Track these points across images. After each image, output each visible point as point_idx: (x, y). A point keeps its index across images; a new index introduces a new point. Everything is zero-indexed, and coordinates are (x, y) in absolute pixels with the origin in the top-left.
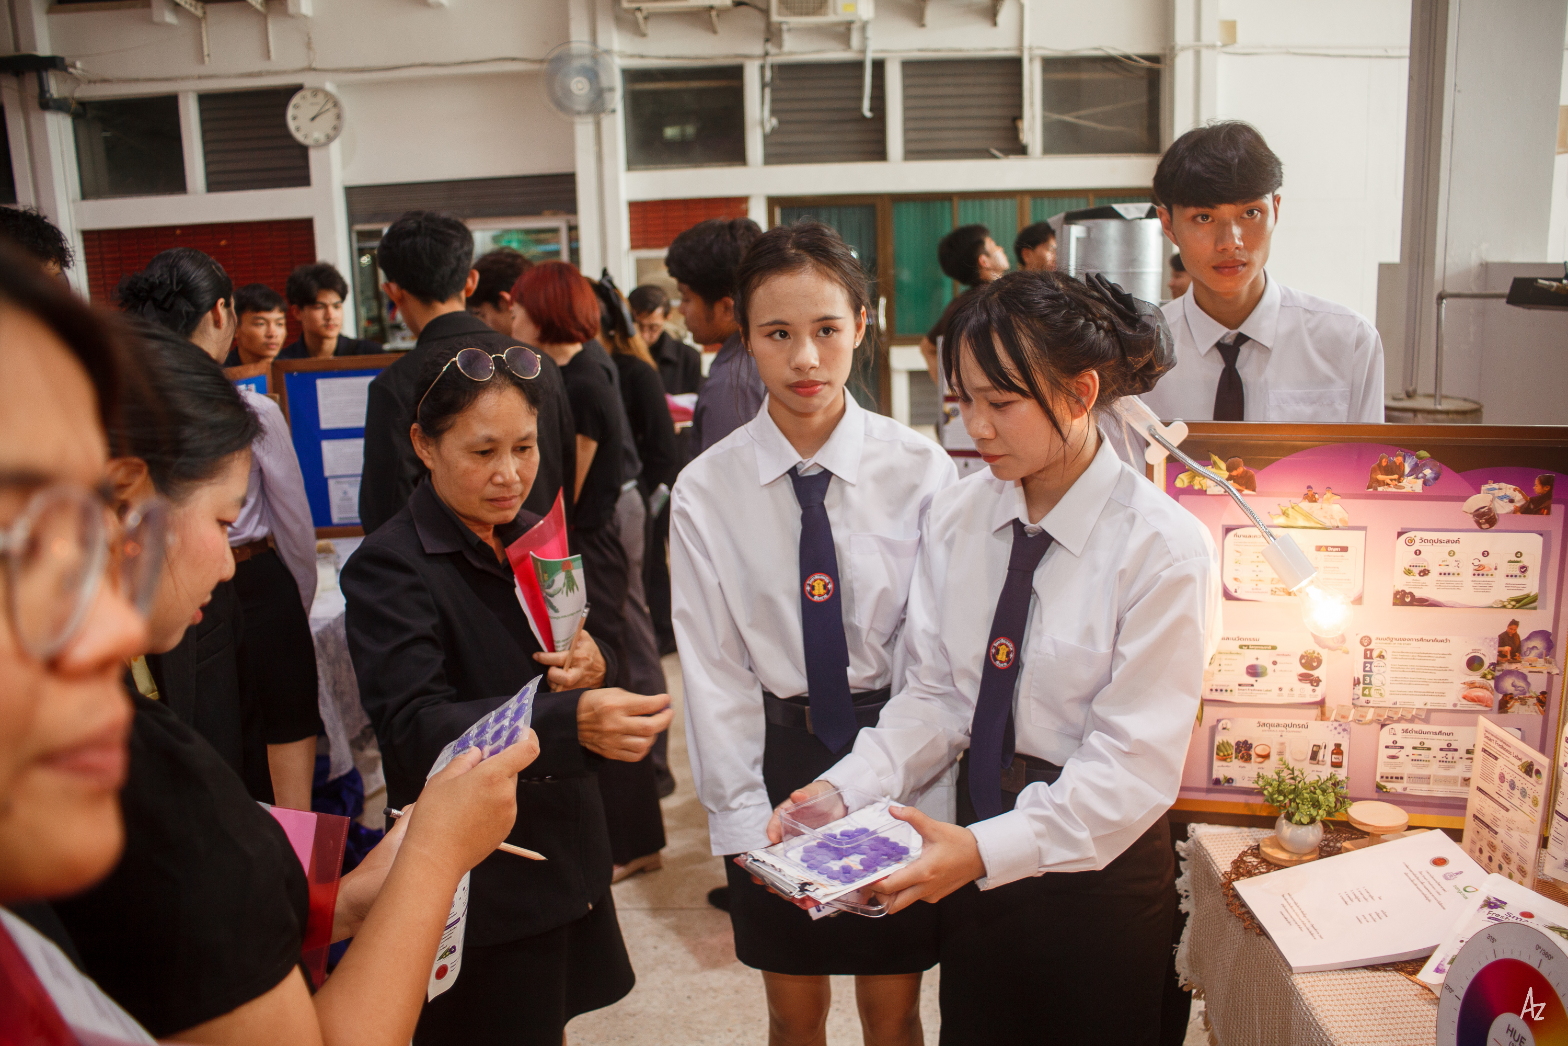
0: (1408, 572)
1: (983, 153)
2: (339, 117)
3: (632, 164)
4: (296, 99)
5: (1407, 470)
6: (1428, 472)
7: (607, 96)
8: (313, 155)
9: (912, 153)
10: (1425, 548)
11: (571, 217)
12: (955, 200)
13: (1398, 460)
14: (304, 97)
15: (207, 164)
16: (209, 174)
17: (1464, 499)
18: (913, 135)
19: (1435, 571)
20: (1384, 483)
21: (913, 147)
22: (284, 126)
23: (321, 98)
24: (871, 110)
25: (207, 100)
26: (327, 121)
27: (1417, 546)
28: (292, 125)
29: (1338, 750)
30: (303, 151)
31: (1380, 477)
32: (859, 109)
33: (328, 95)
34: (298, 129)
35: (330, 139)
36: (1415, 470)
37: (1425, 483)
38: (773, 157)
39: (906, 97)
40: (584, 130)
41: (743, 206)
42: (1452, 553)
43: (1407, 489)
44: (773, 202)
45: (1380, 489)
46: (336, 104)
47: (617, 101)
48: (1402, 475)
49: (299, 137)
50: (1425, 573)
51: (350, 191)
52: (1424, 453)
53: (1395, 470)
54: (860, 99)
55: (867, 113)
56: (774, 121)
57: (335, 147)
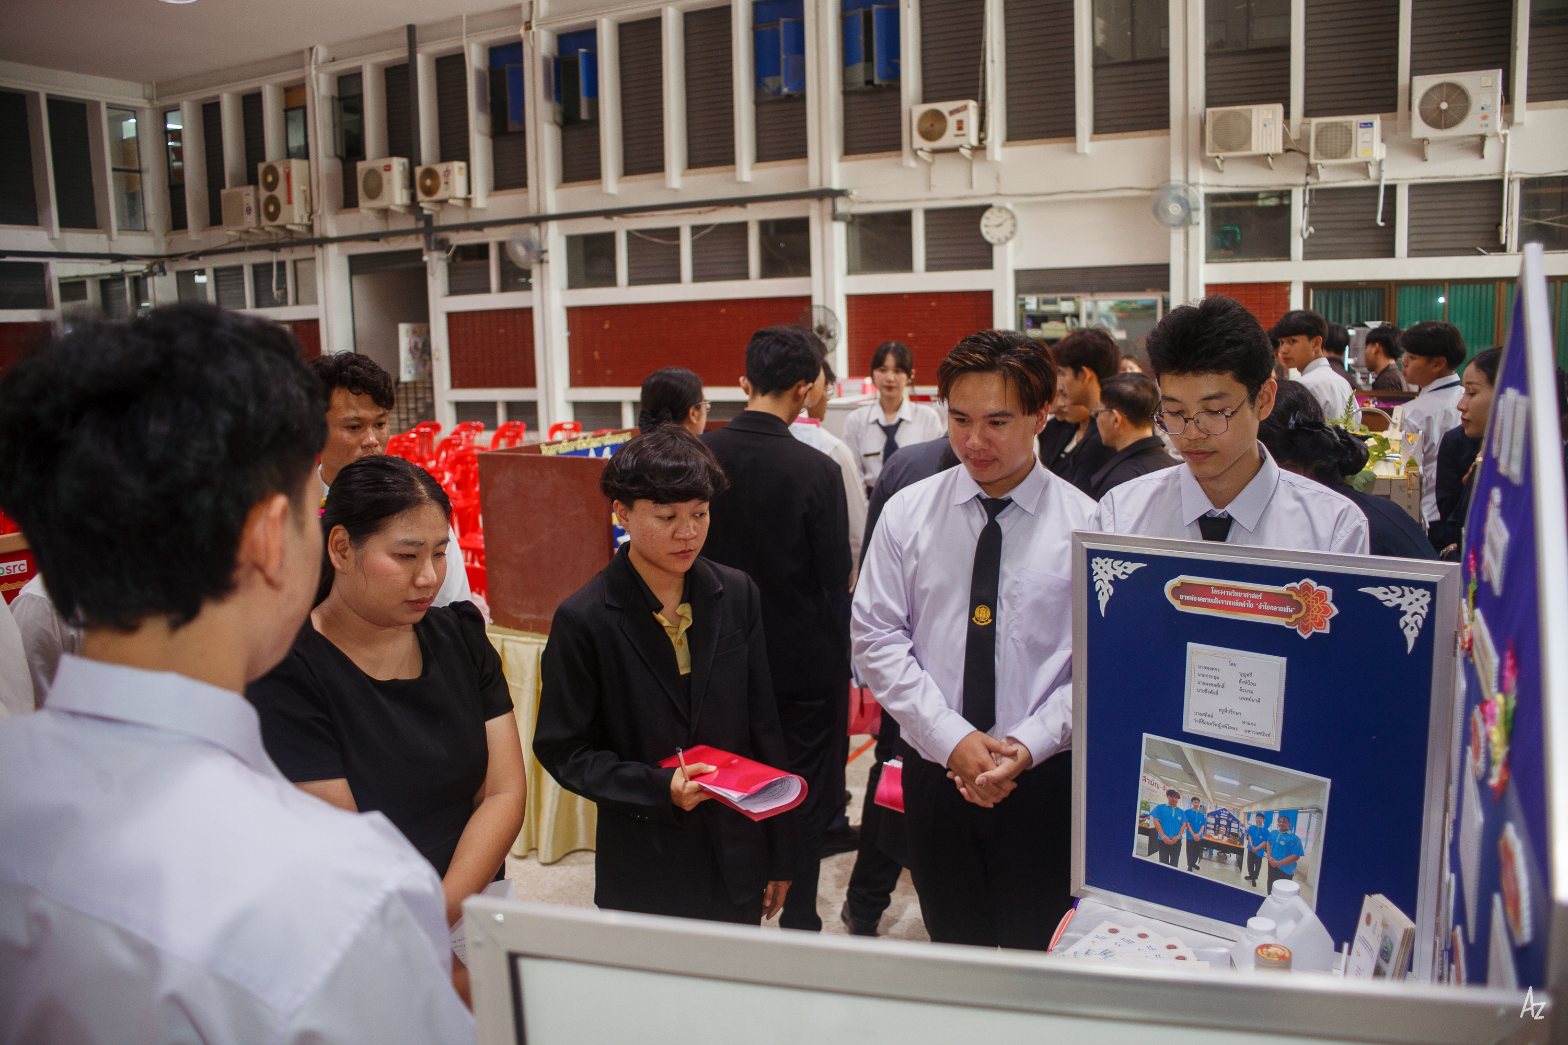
1: (1472, 251)
2: (1014, 225)
3: (1209, 259)
4: (988, 214)
7: (1194, 214)
8: (997, 251)
9: (1415, 251)
11: (1165, 294)
12: (1447, 285)
14: (993, 213)
15: (928, 253)
16: (928, 260)
18: (1416, 238)
21: (1415, 246)
22: (979, 230)
23: (1004, 215)
24: (1382, 221)
25: (929, 213)
26: (1007, 227)
28: (984, 230)
30: (989, 247)
32: (1375, 220)
33: (1008, 211)
34: (987, 233)
35: (1007, 239)
38: (1310, 255)
39: (1411, 211)
40: (1177, 237)
41: (1287, 288)
44: (1308, 286)
46: (1013, 217)
47: (1200, 217)
49: (988, 238)
51: (1019, 273)
54: (1376, 213)
55: (1381, 224)
56: (1312, 229)
57: (1010, 245)
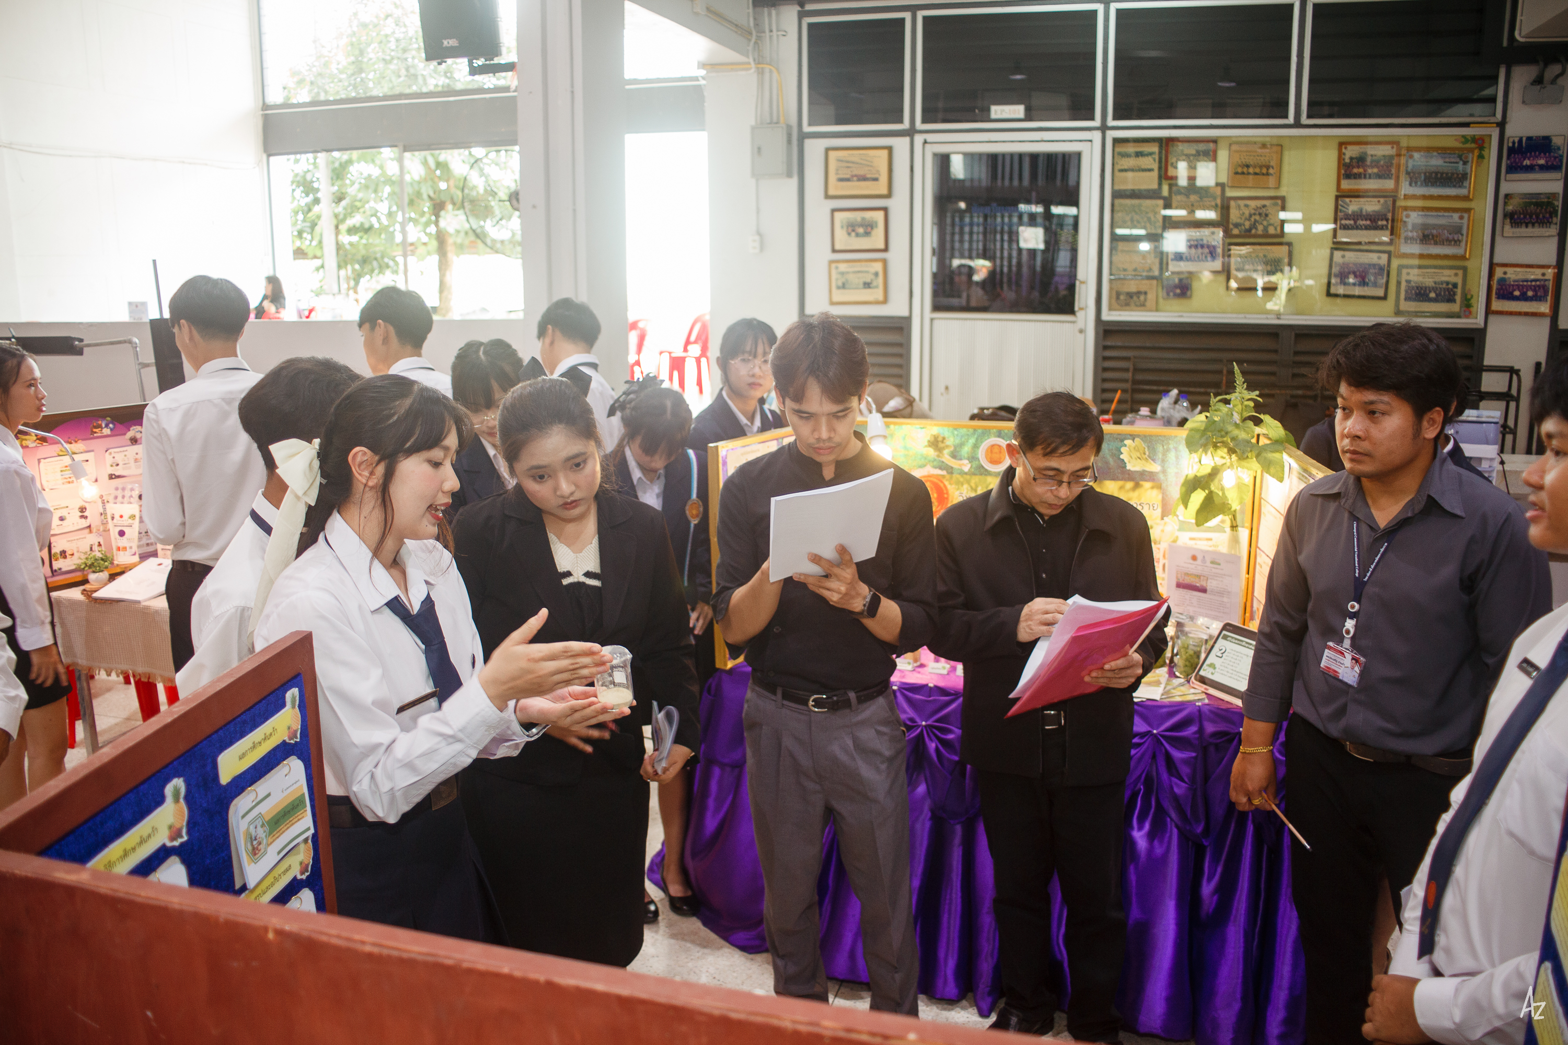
0: (112, 466)
5: (104, 426)
6: (111, 426)
10: (115, 455)
13: (100, 422)
17: (125, 434)
19: (121, 464)
20: (96, 433)
27: (113, 455)
29: (100, 545)
31: (95, 430)
36: (107, 426)
37: (111, 430)
42: (125, 456)
43: (105, 434)
45: (95, 435)
48: (102, 428)
50: (117, 465)
52: (109, 419)
53: (100, 426)
